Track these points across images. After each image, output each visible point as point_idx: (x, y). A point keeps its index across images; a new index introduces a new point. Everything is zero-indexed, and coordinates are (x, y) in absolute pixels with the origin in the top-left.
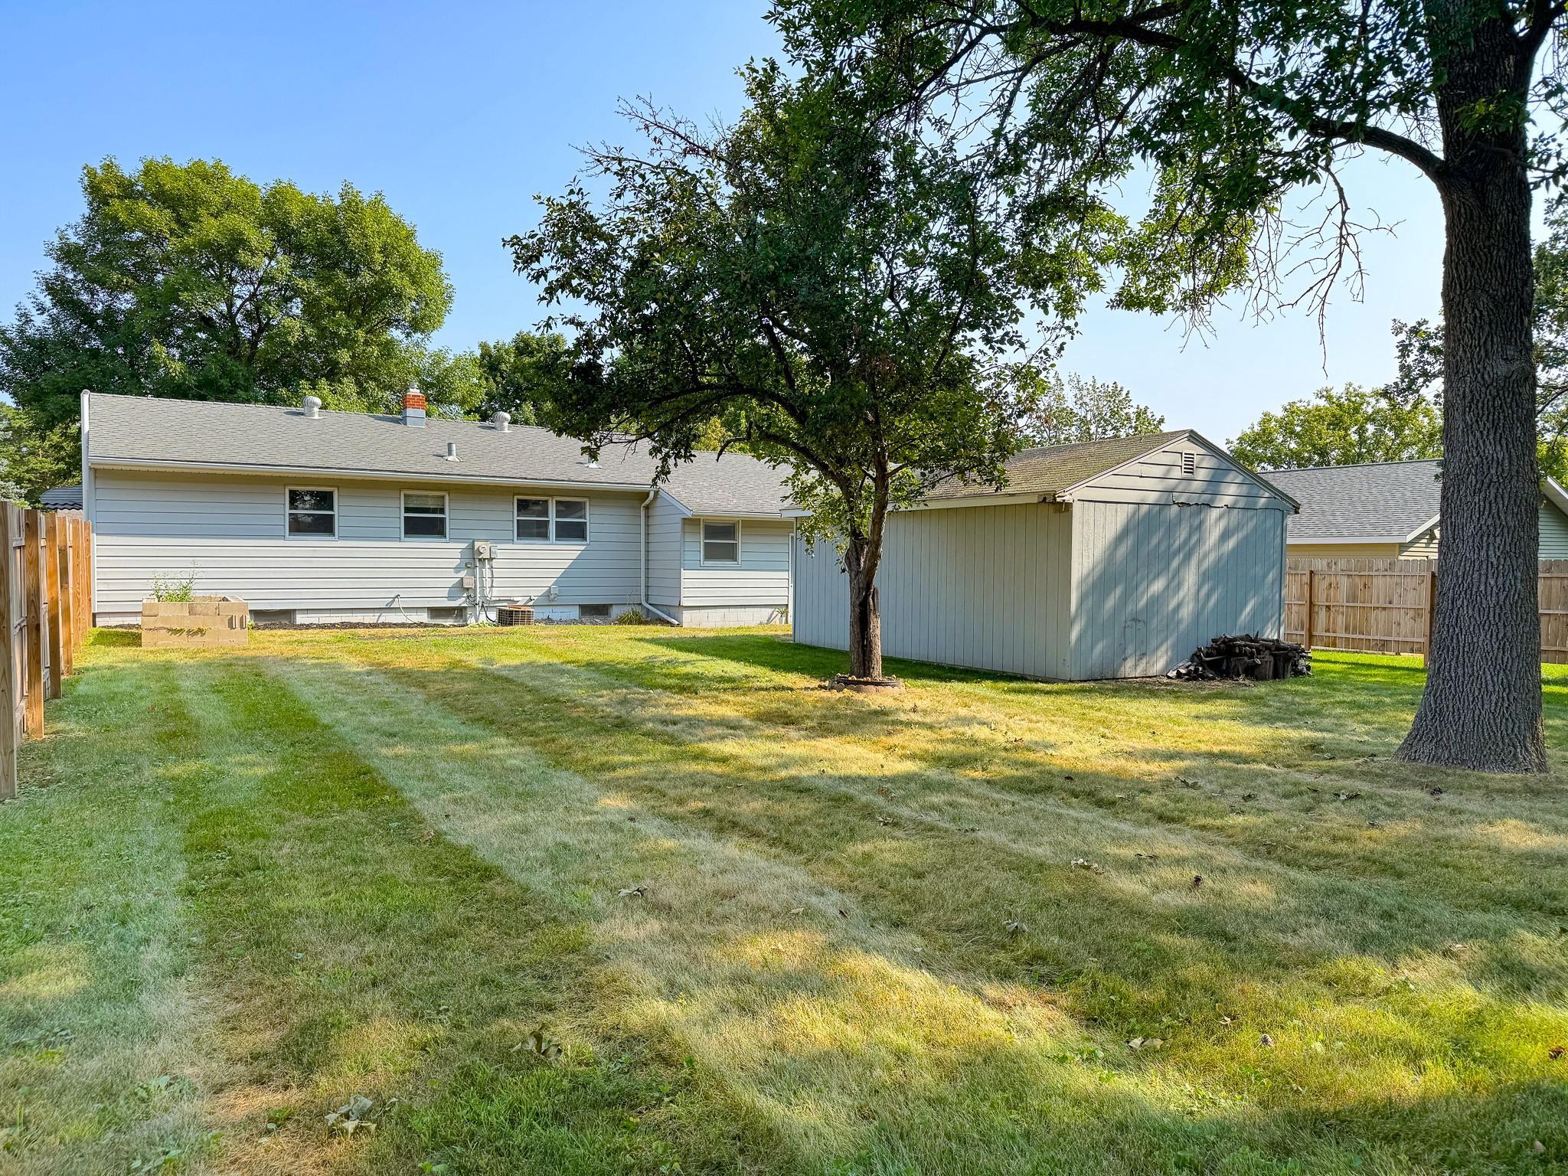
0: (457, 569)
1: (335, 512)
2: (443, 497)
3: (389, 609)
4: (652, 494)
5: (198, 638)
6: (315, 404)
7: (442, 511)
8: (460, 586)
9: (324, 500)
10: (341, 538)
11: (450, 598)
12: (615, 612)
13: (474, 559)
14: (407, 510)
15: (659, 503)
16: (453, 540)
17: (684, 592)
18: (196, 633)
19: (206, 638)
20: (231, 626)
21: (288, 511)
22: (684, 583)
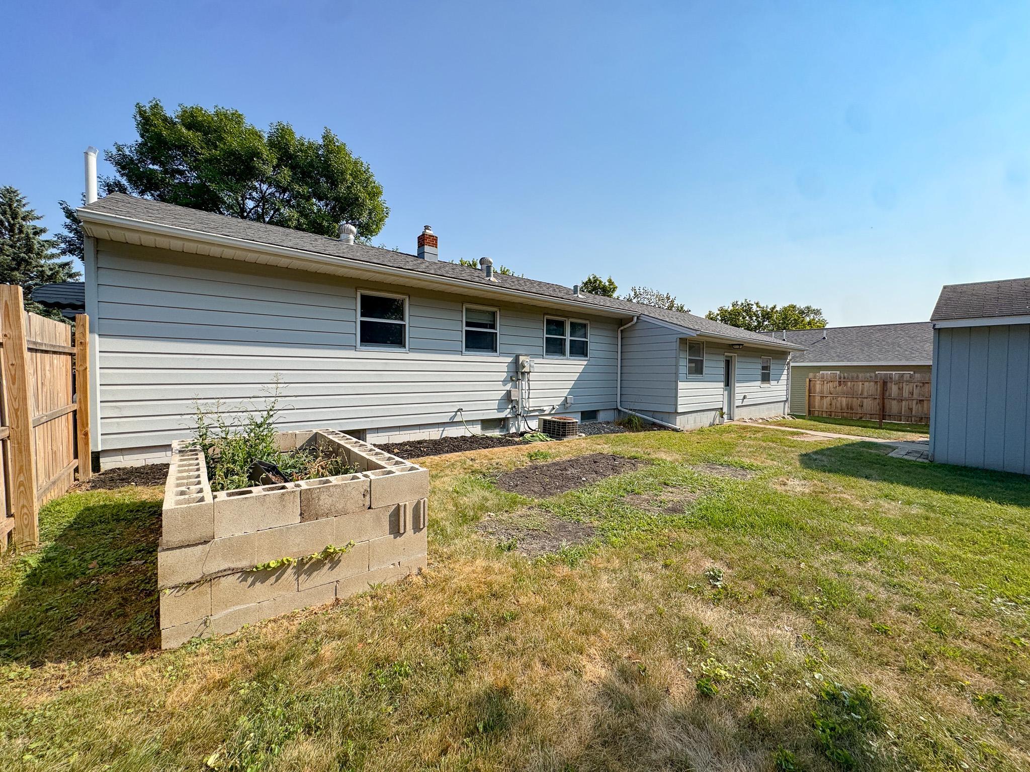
0: (505, 382)
1: (406, 322)
2: (494, 314)
3: (452, 423)
4: (635, 319)
5: (323, 576)
6: (351, 232)
7: (493, 326)
8: (508, 398)
9: (394, 308)
10: (412, 350)
11: (500, 409)
12: (602, 417)
13: (517, 373)
14: (468, 324)
15: (639, 326)
16: (503, 354)
17: (680, 401)
18: (317, 565)
19: (342, 572)
20: (396, 529)
21: (360, 319)
22: (680, 393)
